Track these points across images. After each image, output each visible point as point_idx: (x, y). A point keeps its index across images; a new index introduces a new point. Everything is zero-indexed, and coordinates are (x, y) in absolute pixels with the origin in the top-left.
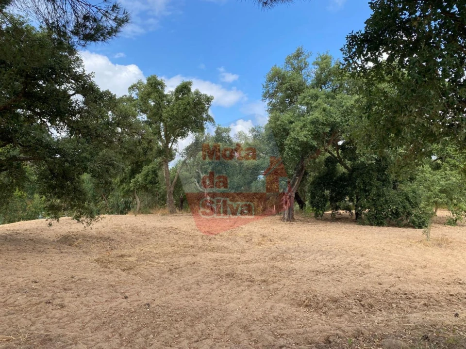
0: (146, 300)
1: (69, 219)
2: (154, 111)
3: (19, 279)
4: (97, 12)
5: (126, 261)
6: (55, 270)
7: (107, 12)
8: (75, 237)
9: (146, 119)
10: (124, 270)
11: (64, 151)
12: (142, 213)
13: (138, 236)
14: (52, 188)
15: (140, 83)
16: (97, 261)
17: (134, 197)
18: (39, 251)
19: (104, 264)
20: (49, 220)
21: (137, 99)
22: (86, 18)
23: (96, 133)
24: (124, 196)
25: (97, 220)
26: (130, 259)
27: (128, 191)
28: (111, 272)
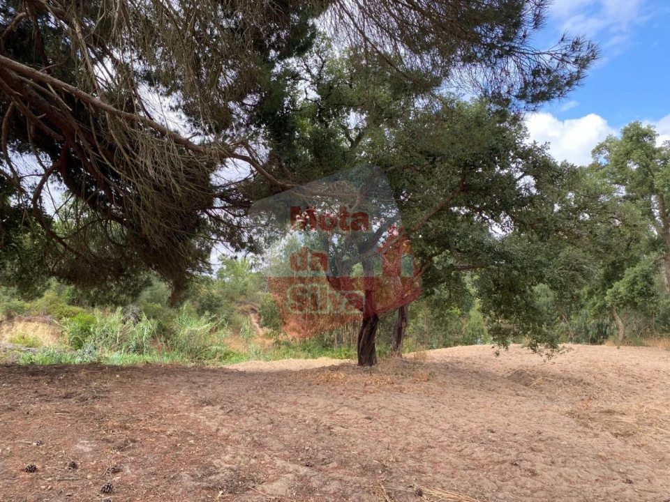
0: (667, 494)
1: (518, 347)
2: (640, 178)
3: (472, 424)
4: (551, 59)
5: (617, 422)
6: (512, 418)
7: (565, 55)
8: (531, 374)
9: (625, 193)
10: (616, 435)
11: (512, 254)
12: (629, 344)
13: (630, 383)
14: (497, 304)
15: (609, 140)
16: (571, 414)
17: (613, 317)
18: (489, 390)
19: (583, 420)
20: (497, 348)
21: (608, 165)
22: (536, 73)
23: (555, 226)
24: (595, 316)
25: (561, 352)
26: (624, 419)
27: (602, 308)
28: (596, 435)
